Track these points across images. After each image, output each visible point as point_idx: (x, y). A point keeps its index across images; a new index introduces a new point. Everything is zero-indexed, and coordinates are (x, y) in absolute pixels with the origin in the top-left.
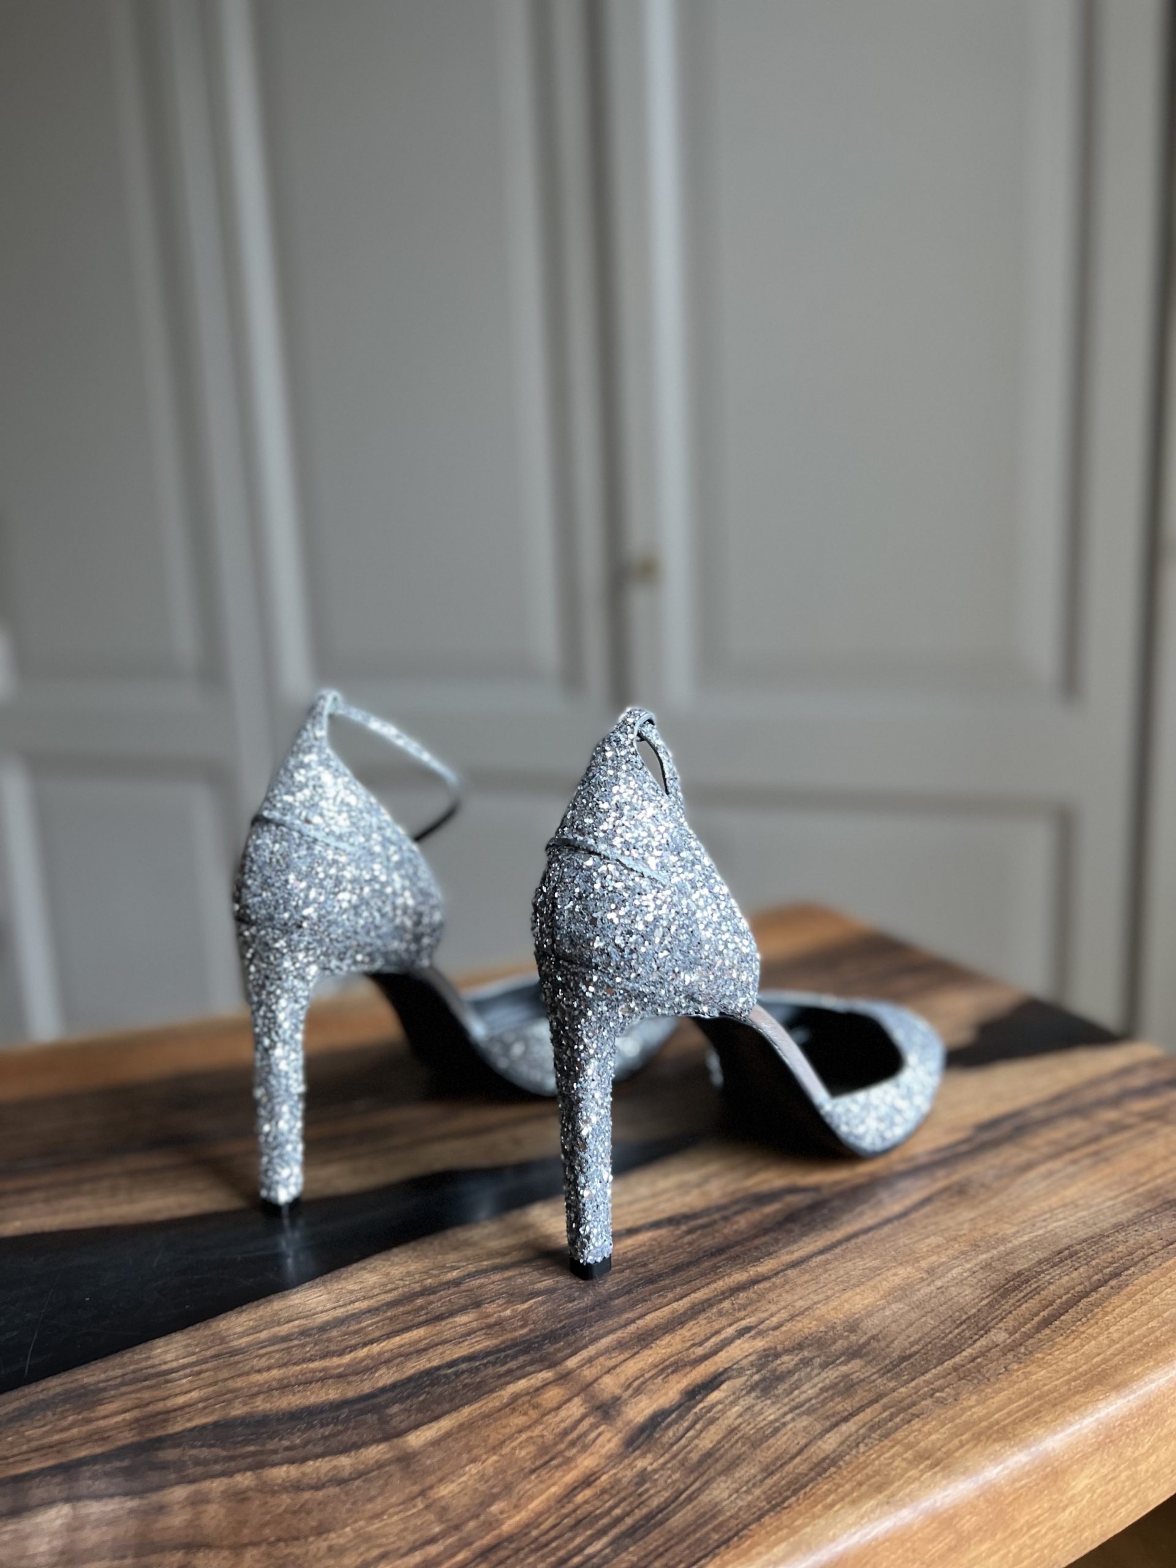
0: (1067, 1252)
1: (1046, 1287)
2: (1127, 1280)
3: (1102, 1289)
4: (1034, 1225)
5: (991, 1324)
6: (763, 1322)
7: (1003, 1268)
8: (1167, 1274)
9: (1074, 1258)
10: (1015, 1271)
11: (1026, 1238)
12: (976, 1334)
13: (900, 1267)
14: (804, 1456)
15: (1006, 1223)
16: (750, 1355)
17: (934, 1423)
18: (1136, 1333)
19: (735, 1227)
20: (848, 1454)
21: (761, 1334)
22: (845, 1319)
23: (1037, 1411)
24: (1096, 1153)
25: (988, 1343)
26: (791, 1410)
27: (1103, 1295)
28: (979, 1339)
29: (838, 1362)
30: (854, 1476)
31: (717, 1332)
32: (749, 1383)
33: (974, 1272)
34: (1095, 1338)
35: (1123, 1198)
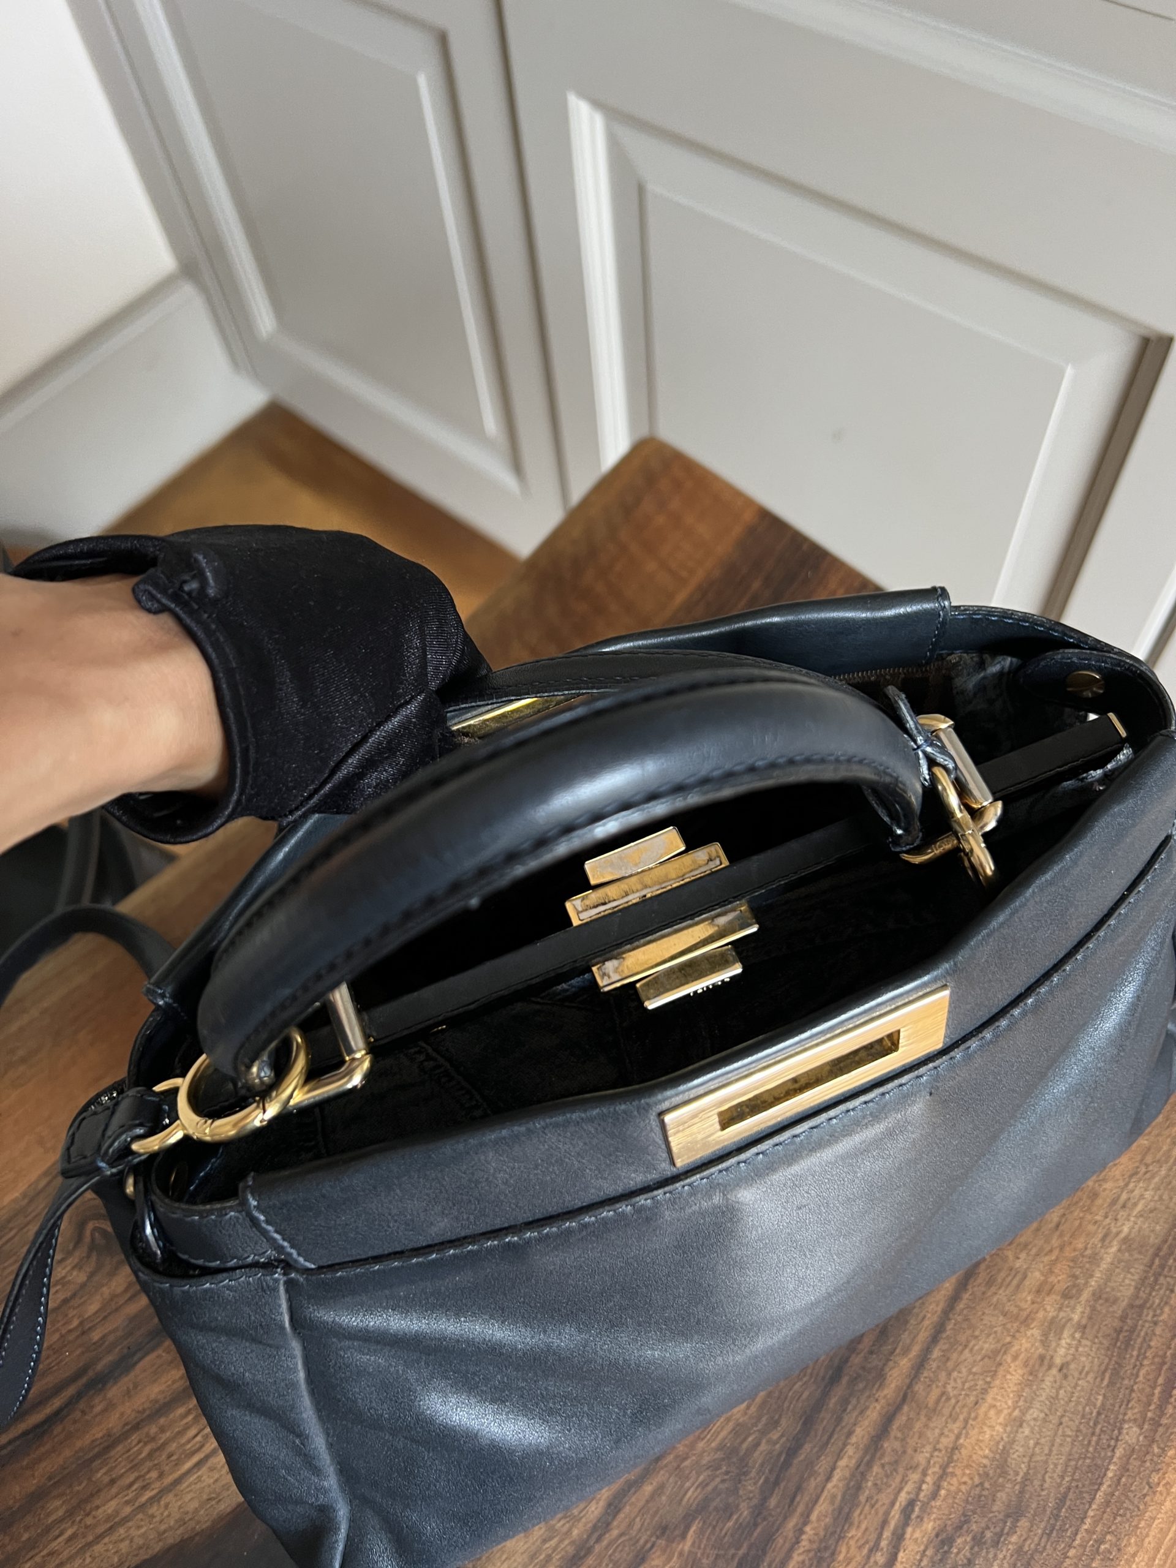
0: (1157, 1261)
1: (1152, 1333)
4: (1116, 1220)
5: (1121, 1417)
6: (920, 1489)
7: (1108, 1312)
9: (1166, 1271)
10: (1120, 1312)
11: (1115, 1246)
12: (1112, 1439)
13: (1016, 1343)
15: (1090, 1222)
16: (927, 1548)
21: (923, 1509)
22: (991, 1455)
25: (1124, 1449)
28: (1115, 1447)
29: (1006, 1531)
31: (885, 1523)
33: (1085, 1327)
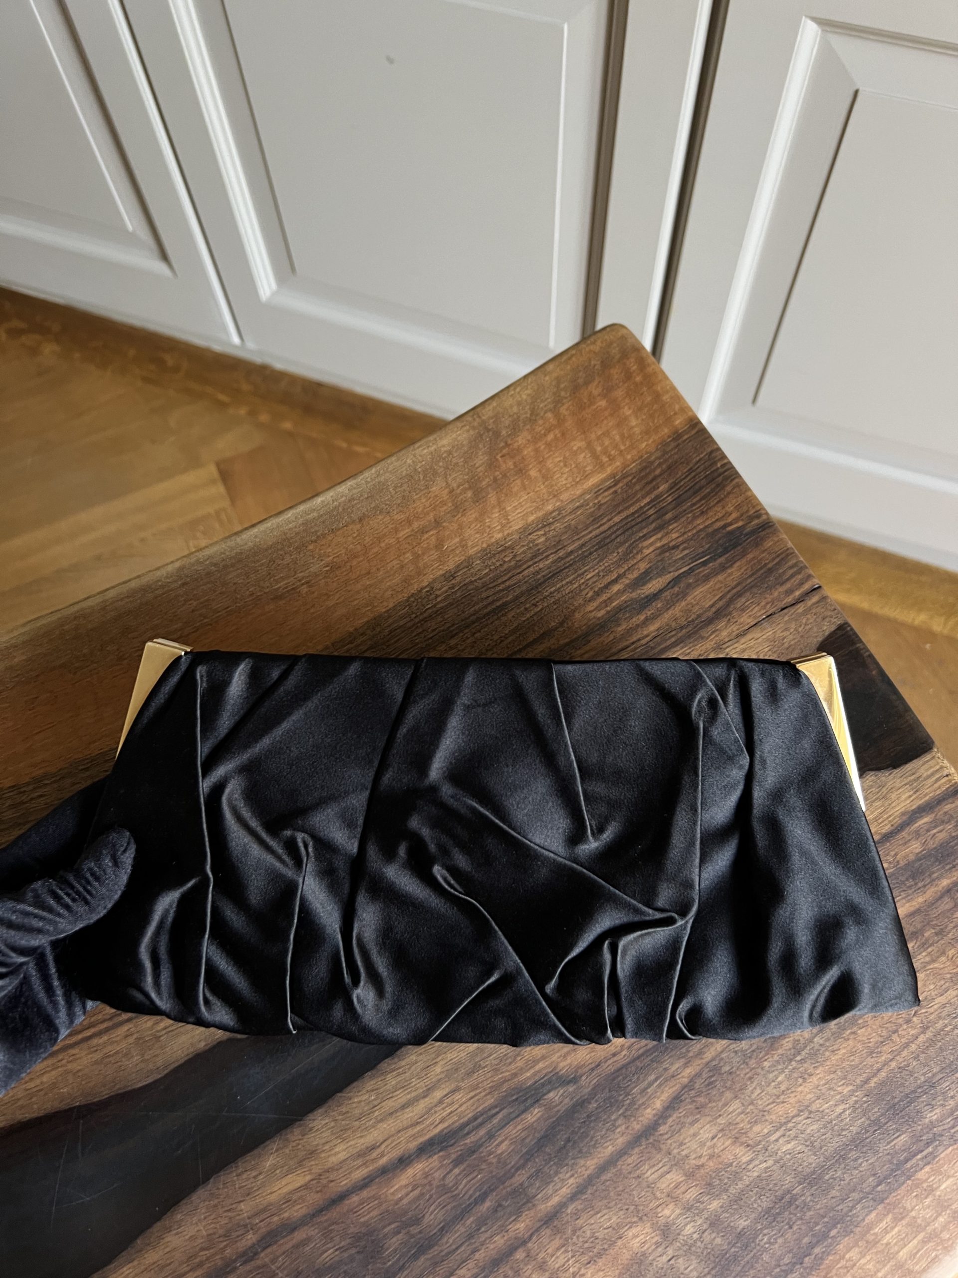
0: (787, 1198)
1: (761, 1255)
3: (806, 1259)
4: (766, 1150)
8: (867, 1233)
9: (794, 1206)
10: (739, 1230)
11: (756, 1174)
13: (640, 1224)
15: (742, 1144)
19: (499, 1152)
27: (805, 1269)
35: (855, 1099)
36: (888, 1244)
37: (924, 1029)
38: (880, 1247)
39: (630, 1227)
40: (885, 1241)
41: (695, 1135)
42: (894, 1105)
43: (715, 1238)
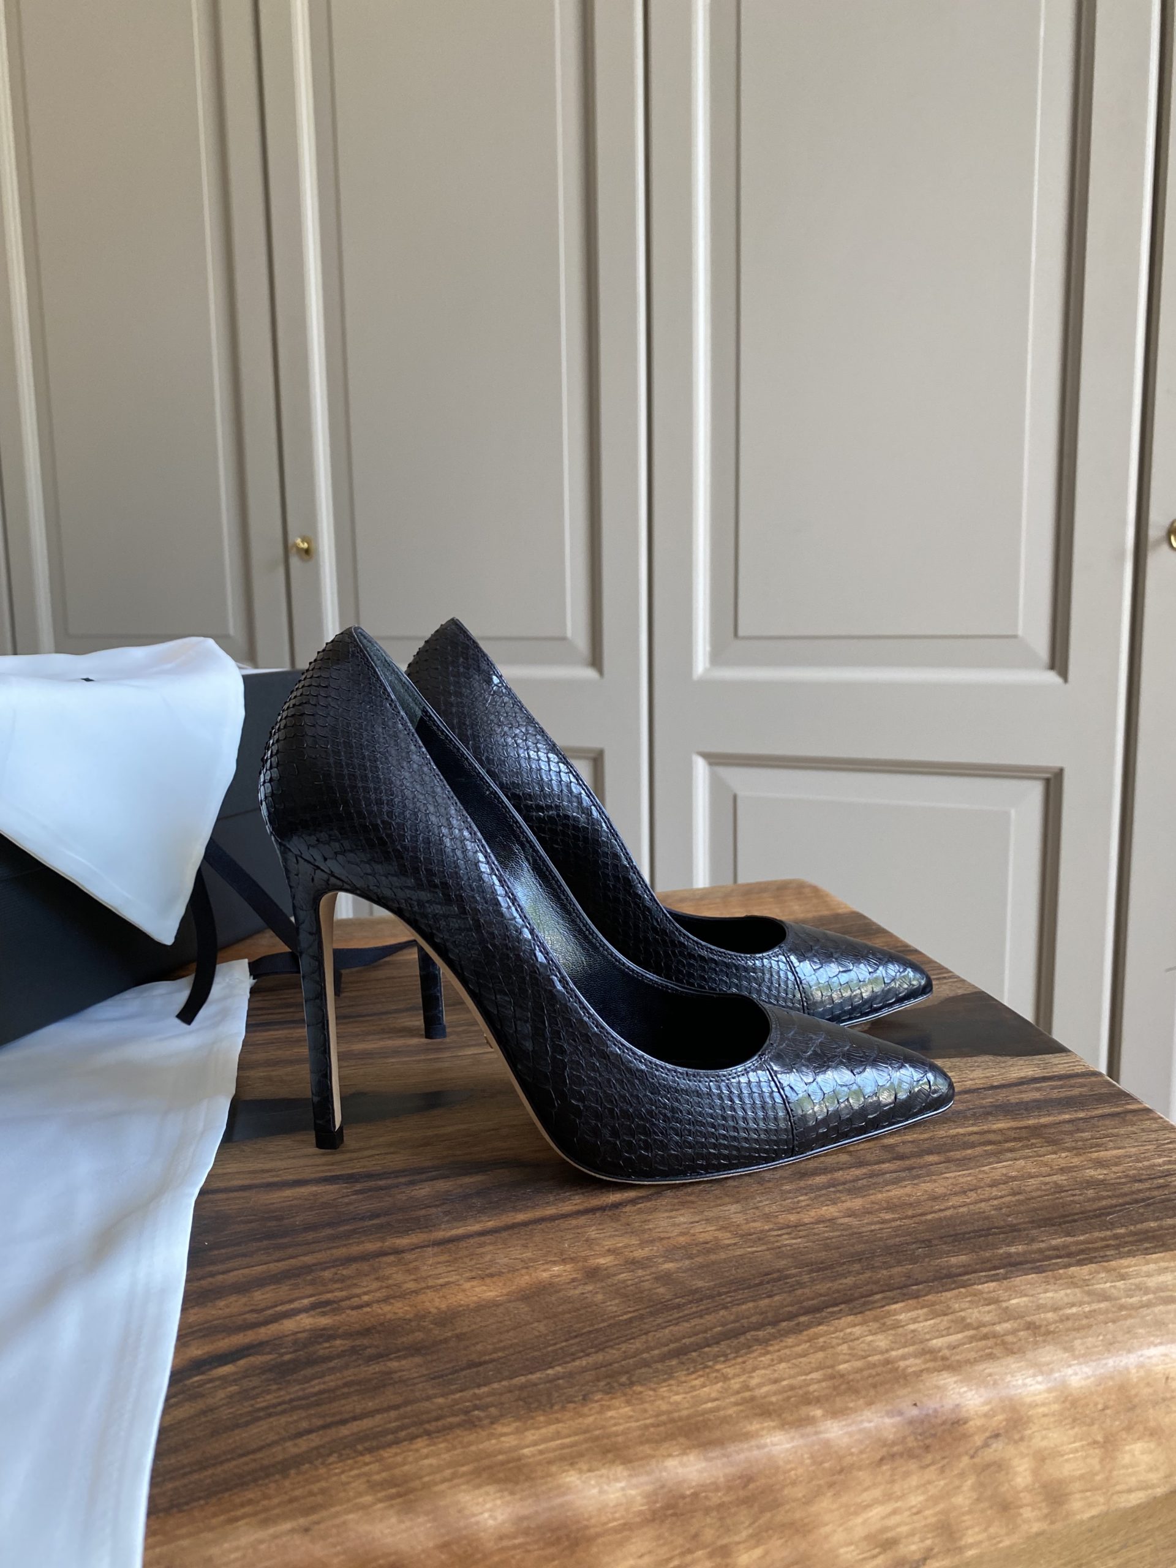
0: (775, 1275)
1: (716, 1311)
2: (826, 1318)
3: (784, 1324)
5: (611, 1343)
6: (350, 1299)
7: (682, 1282)
8: (883, 1318)
9: (781, 1282)
10: (694, 1288)
11: (739, 1252)
12: (583, 1351)
13: (559, 1264)
14: (259, 1455)
15: (730, 1232)
16: (304, 1331)
17: (442, 1445)
18: (785, 1383)
19: (413, 1193)
20: (311, 1462)
21: (336, 1310)
22: (445, 1309)
23: (581, 1455)
24: (910, 1169)
25: (589, 1364)
26: (291, 1400)
27: (779, 1331)
28: (580, 1358)
29: (393, 1356)
30: (293, 1490)
31: (291, 1301)
32: (273, 1362)
33: (643, 1281)
34: (729, 1379)
35: (898, 1223)
36: (913, 1331)
37: (1014, 1194)
38: (900, 1330)
39: (547, 1263)
40: (912, 1327)
41: (671, 1217)
42: (956, 1235)
43: (655, 1289)
